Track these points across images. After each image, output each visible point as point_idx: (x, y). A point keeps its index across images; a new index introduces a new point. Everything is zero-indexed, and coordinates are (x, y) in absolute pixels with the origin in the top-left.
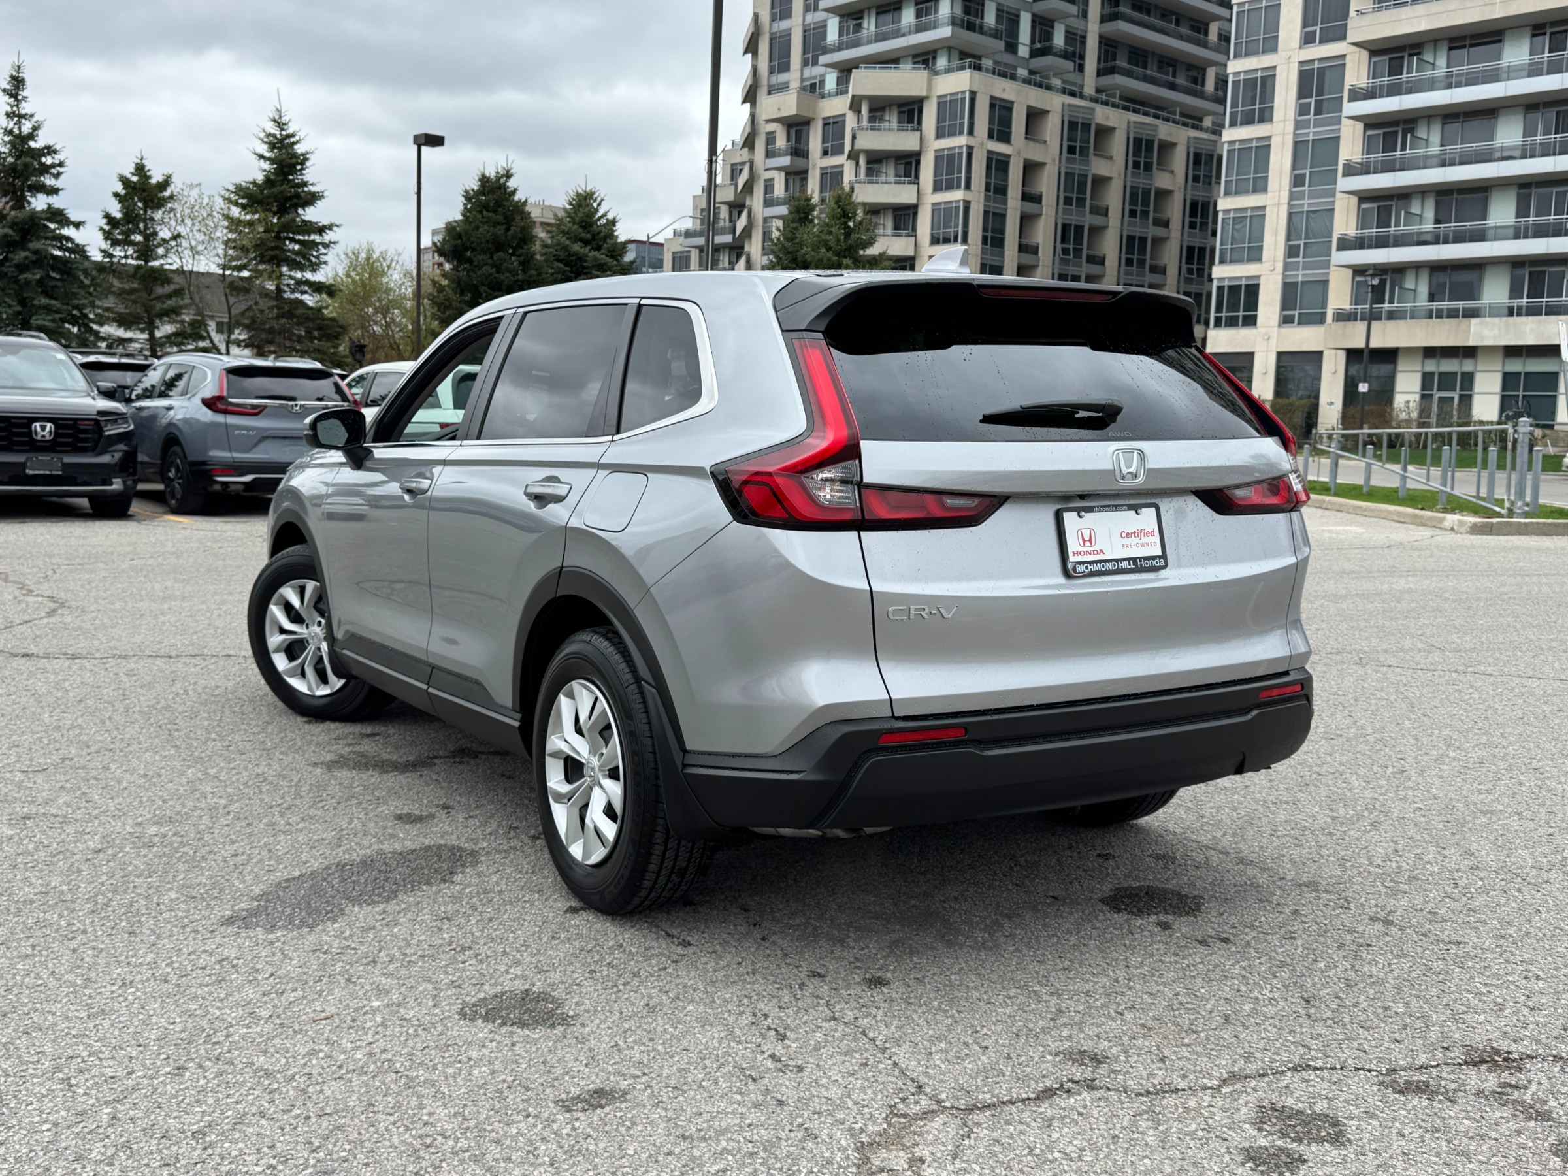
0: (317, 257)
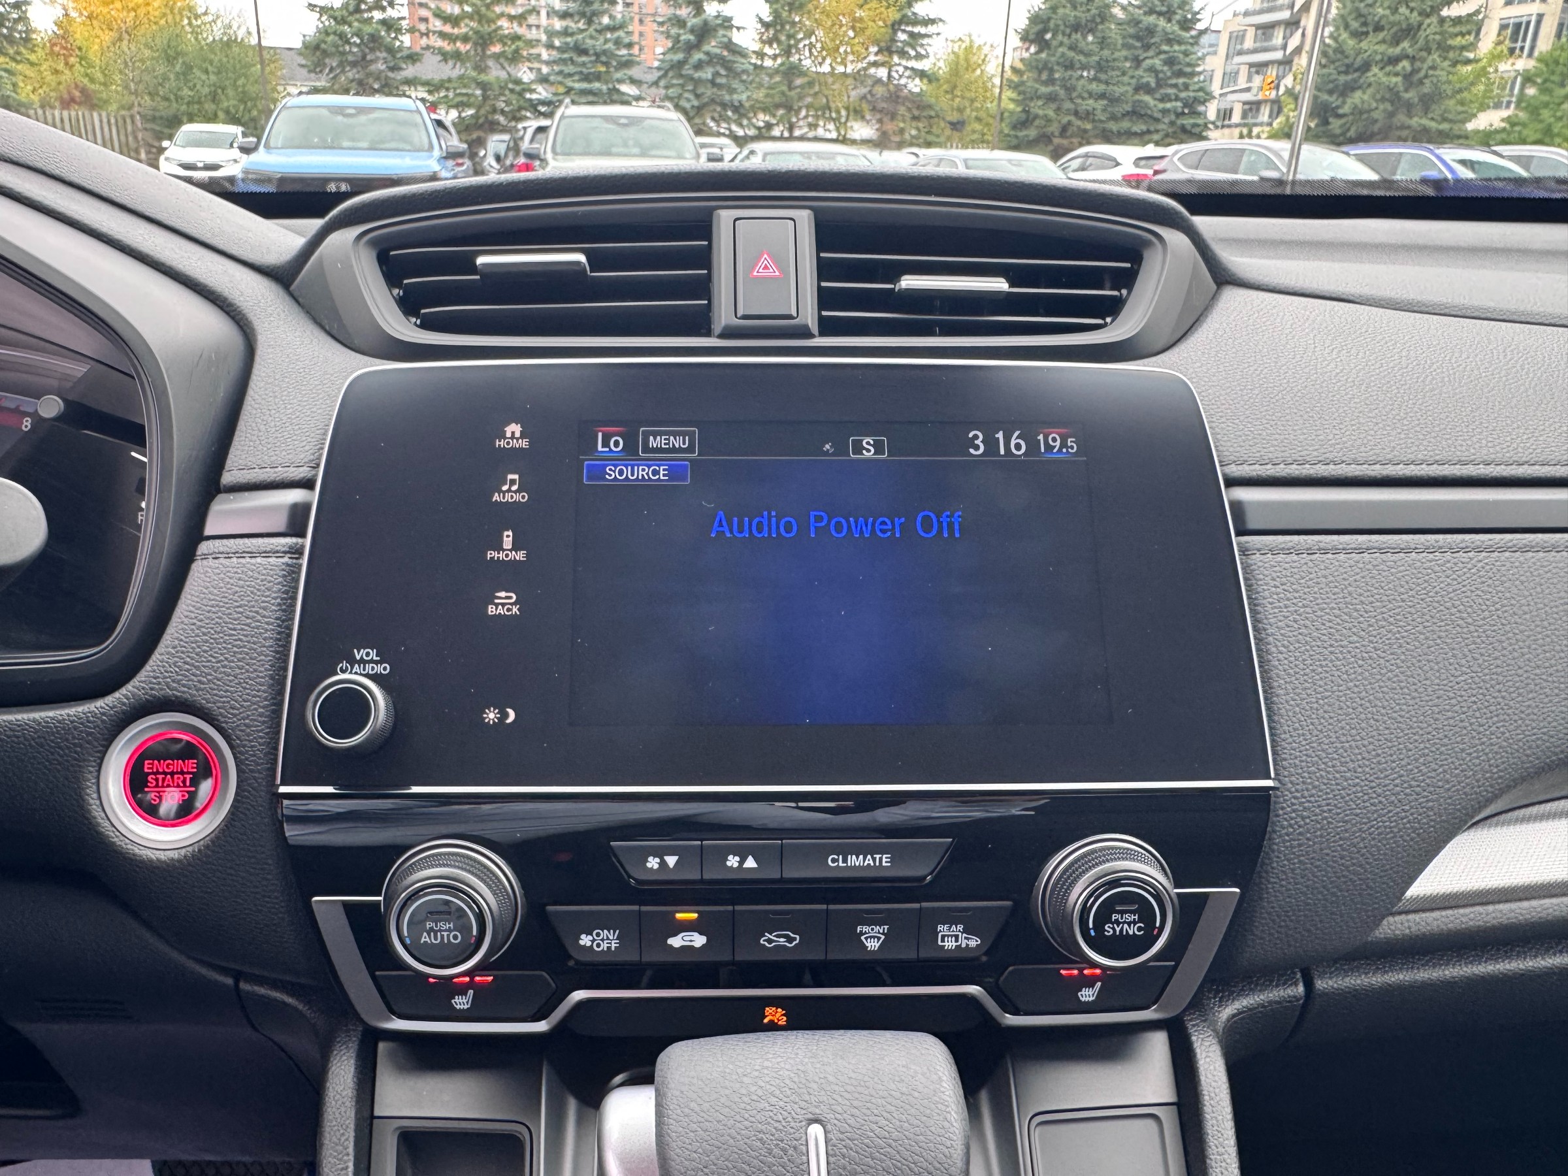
0: (923, 47)
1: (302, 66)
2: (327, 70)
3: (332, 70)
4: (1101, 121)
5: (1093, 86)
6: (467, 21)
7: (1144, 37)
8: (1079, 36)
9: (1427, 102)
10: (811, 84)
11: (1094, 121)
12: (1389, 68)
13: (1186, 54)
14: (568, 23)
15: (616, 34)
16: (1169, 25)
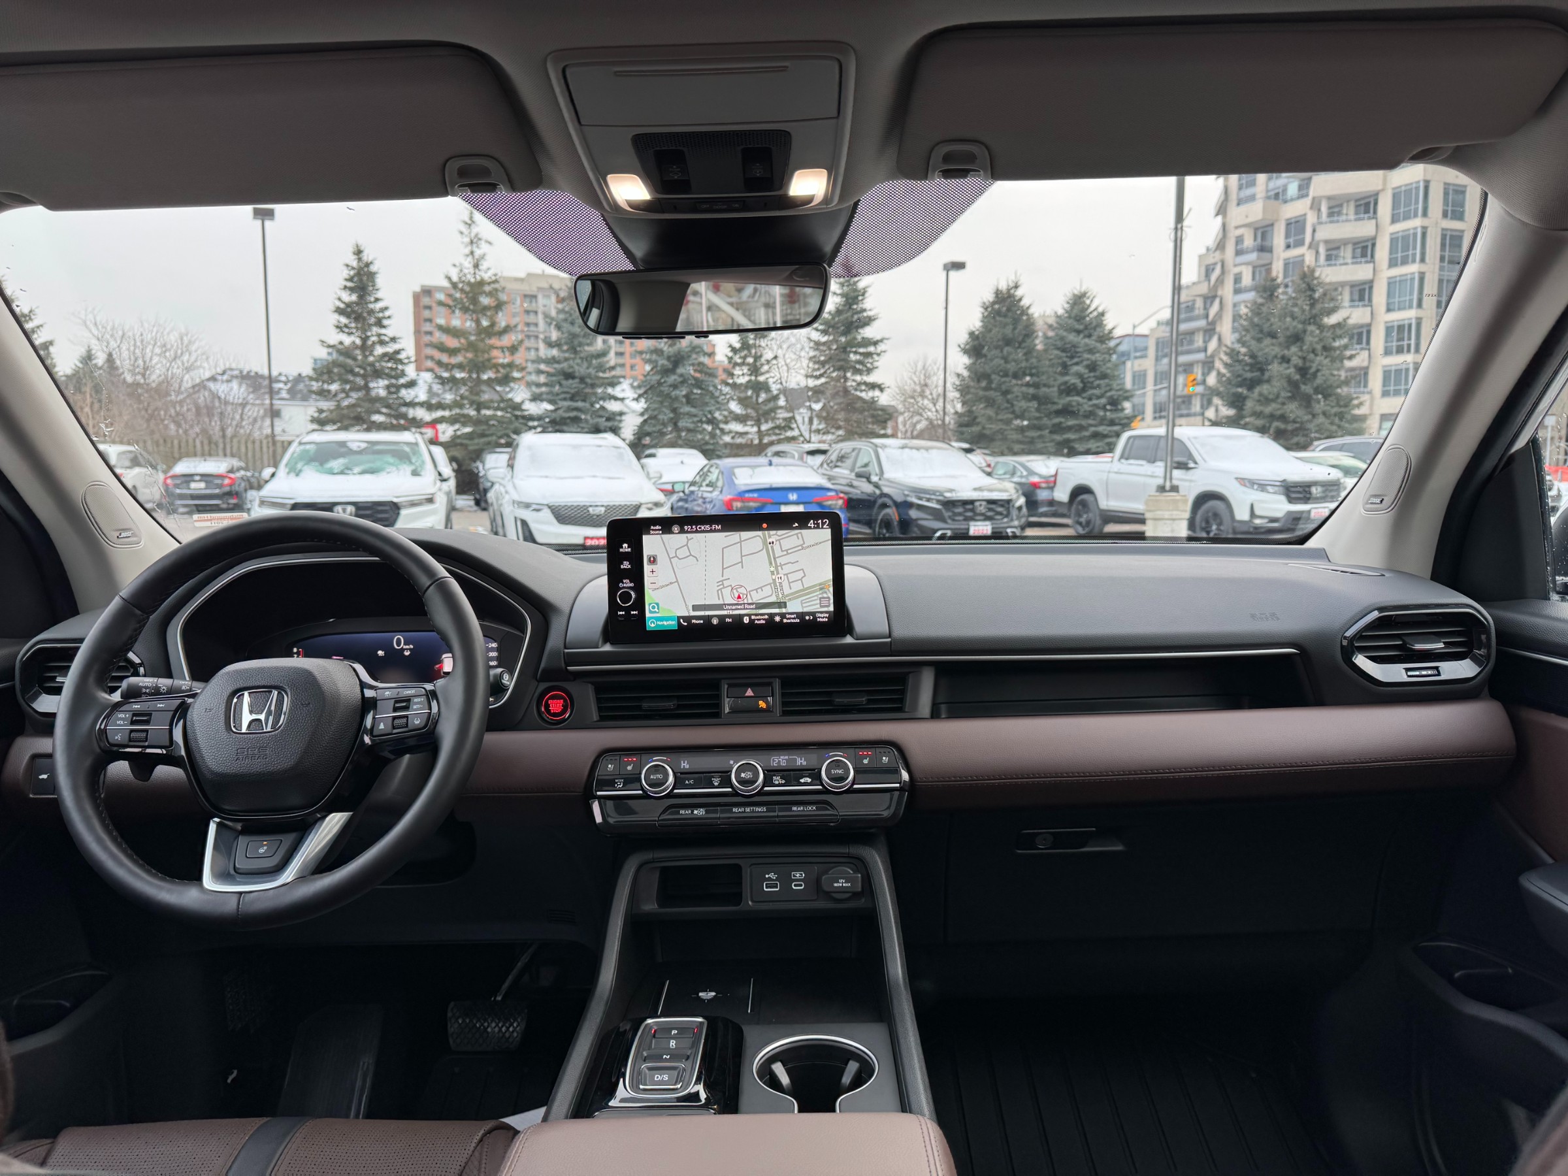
0: (872, 363)
4: (1036, 419)
7: (1069, 350)
11: (1030, 419)
13: (1105, 361)
16: (1087, 340)
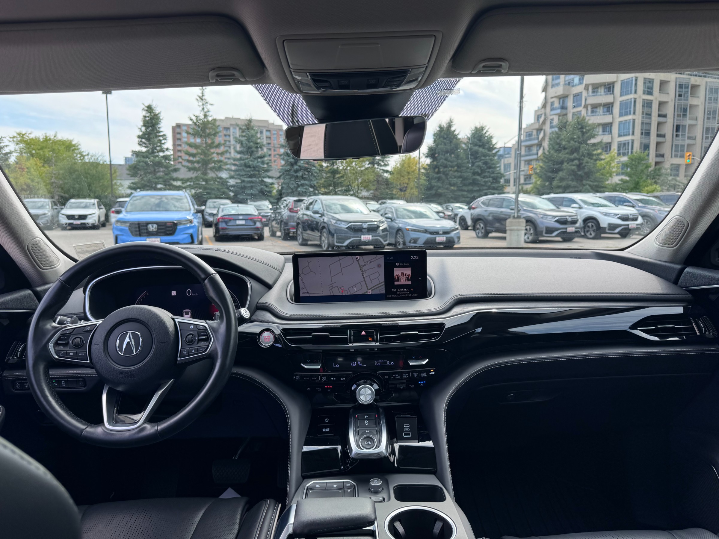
1: (128, 174)
2: (139, 176)
3: (141, 175)
4: (461, 187)
5: (456, 174)
6: (199, 155)
7: (475, 155)
8: (448, 154)
9: (588, 174)
10: (342, 177)
11: (458, 187)
12: (571, 163)
13: (491, 160)
14: (242, 155)
15: (262, 160)
16: (483, 150)
